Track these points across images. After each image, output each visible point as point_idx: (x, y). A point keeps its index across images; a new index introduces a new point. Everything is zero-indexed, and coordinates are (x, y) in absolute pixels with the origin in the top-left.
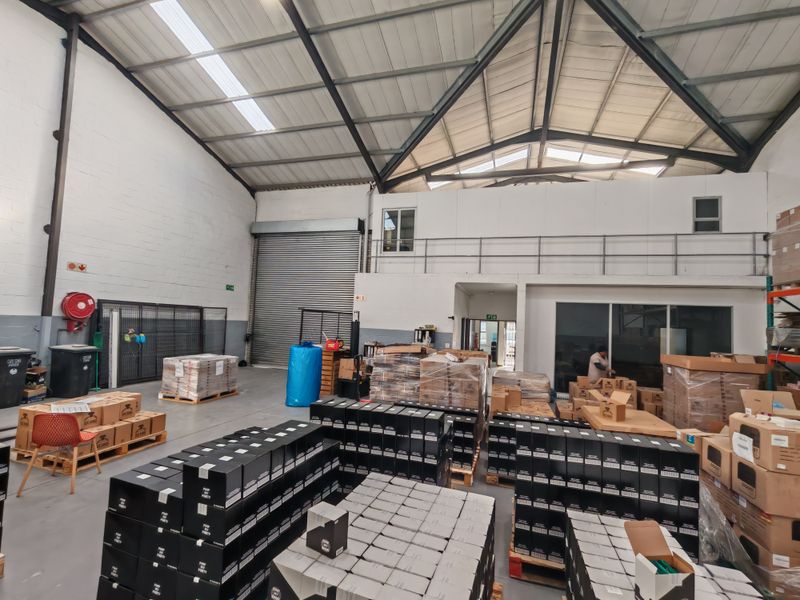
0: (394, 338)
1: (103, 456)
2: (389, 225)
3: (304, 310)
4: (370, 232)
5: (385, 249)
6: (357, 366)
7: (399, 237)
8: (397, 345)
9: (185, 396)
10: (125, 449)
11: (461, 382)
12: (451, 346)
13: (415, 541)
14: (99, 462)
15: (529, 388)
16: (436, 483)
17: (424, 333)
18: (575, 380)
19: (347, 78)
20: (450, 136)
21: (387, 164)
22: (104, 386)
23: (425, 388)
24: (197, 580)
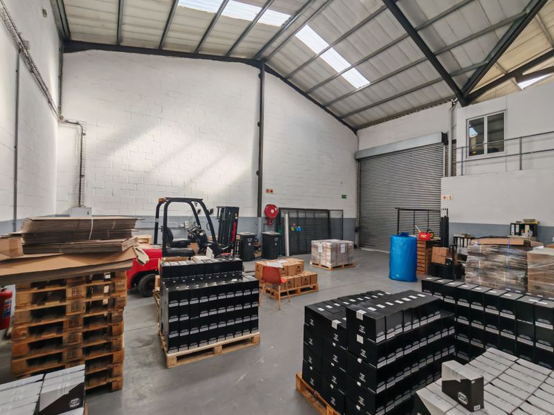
0: (489, 231)
1: (291, 292)
2: (473, 133)
3: (399, 209)
4: (454, 142)
5: (471, 154)
6: (452, 252)
7: (486, 141)
8: (491, 237)
9: (324, 264)
10: (299, 291)
14: (289, 296)
17: (522, 226)
19: (428, 21)
20: (547, 29)
21: (470, 79)
22: (284, 255)
23: (535, 279)
24: (359, 384)
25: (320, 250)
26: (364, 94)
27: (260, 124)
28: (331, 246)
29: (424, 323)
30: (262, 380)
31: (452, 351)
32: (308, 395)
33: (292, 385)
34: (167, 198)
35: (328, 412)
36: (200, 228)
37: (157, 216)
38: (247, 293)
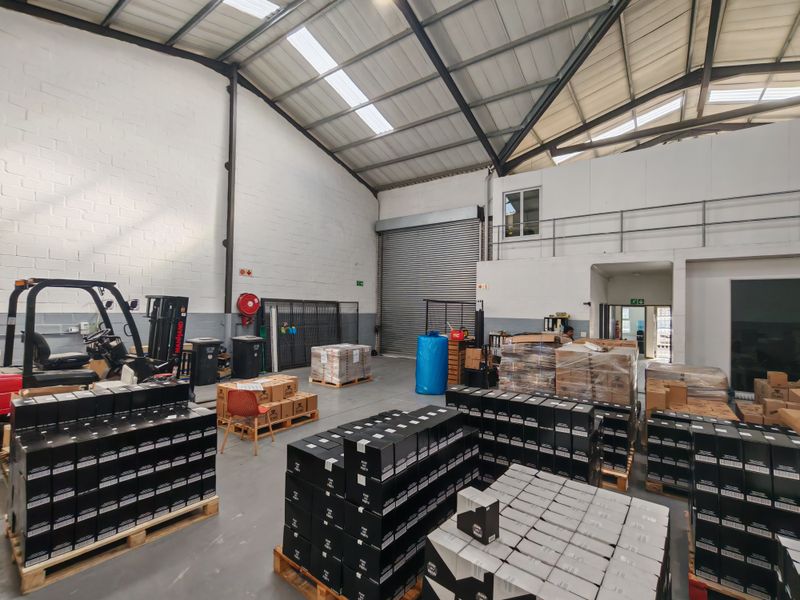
0: (523, 327)
1: (275, 427)
2: (510, 210)
3: (428, 301)
4: (490, 218)
5: (507, 235)
6: (485, 355)
7: (522, 220)
8: (525, 334)
9: (329, 380)
10: (289, 423)
11: (607, 375)
12: (588, 335)
13: (573, 541)
14: (272, 432)
15: (698, 384)
16: (588, 481)
17: (555, 321)
18: (764, 376)
19: (462, 62)
20: (578, 101)
21: (506, 144)
22: (270, 370)
23: (563, 379)
24: (360, 542)
25: (324, 360)
26: (387, 144)
27: (229, 166)
28: (340, 353)
29: (443, 445)
30: (218, 571)
31: (476, 475)
32: (292, 574)
33: (268, 566)
34: (35, 280)
35: (319, 592)
36: (112, 333)
37: (12, 312)
38: (195, 436)
